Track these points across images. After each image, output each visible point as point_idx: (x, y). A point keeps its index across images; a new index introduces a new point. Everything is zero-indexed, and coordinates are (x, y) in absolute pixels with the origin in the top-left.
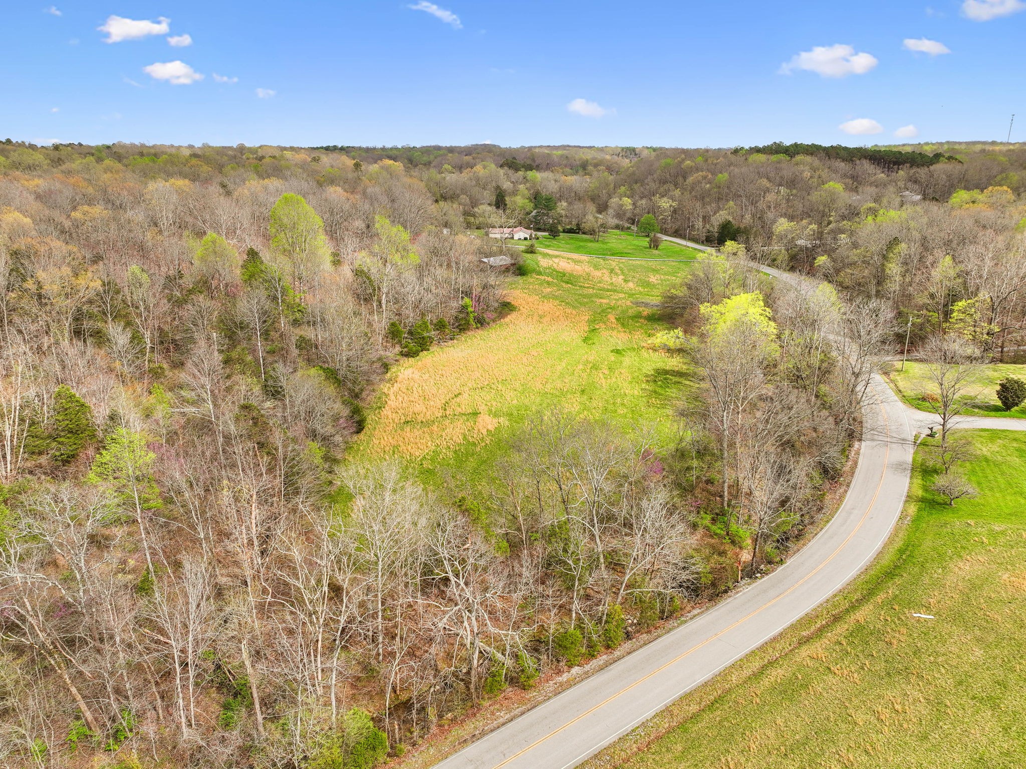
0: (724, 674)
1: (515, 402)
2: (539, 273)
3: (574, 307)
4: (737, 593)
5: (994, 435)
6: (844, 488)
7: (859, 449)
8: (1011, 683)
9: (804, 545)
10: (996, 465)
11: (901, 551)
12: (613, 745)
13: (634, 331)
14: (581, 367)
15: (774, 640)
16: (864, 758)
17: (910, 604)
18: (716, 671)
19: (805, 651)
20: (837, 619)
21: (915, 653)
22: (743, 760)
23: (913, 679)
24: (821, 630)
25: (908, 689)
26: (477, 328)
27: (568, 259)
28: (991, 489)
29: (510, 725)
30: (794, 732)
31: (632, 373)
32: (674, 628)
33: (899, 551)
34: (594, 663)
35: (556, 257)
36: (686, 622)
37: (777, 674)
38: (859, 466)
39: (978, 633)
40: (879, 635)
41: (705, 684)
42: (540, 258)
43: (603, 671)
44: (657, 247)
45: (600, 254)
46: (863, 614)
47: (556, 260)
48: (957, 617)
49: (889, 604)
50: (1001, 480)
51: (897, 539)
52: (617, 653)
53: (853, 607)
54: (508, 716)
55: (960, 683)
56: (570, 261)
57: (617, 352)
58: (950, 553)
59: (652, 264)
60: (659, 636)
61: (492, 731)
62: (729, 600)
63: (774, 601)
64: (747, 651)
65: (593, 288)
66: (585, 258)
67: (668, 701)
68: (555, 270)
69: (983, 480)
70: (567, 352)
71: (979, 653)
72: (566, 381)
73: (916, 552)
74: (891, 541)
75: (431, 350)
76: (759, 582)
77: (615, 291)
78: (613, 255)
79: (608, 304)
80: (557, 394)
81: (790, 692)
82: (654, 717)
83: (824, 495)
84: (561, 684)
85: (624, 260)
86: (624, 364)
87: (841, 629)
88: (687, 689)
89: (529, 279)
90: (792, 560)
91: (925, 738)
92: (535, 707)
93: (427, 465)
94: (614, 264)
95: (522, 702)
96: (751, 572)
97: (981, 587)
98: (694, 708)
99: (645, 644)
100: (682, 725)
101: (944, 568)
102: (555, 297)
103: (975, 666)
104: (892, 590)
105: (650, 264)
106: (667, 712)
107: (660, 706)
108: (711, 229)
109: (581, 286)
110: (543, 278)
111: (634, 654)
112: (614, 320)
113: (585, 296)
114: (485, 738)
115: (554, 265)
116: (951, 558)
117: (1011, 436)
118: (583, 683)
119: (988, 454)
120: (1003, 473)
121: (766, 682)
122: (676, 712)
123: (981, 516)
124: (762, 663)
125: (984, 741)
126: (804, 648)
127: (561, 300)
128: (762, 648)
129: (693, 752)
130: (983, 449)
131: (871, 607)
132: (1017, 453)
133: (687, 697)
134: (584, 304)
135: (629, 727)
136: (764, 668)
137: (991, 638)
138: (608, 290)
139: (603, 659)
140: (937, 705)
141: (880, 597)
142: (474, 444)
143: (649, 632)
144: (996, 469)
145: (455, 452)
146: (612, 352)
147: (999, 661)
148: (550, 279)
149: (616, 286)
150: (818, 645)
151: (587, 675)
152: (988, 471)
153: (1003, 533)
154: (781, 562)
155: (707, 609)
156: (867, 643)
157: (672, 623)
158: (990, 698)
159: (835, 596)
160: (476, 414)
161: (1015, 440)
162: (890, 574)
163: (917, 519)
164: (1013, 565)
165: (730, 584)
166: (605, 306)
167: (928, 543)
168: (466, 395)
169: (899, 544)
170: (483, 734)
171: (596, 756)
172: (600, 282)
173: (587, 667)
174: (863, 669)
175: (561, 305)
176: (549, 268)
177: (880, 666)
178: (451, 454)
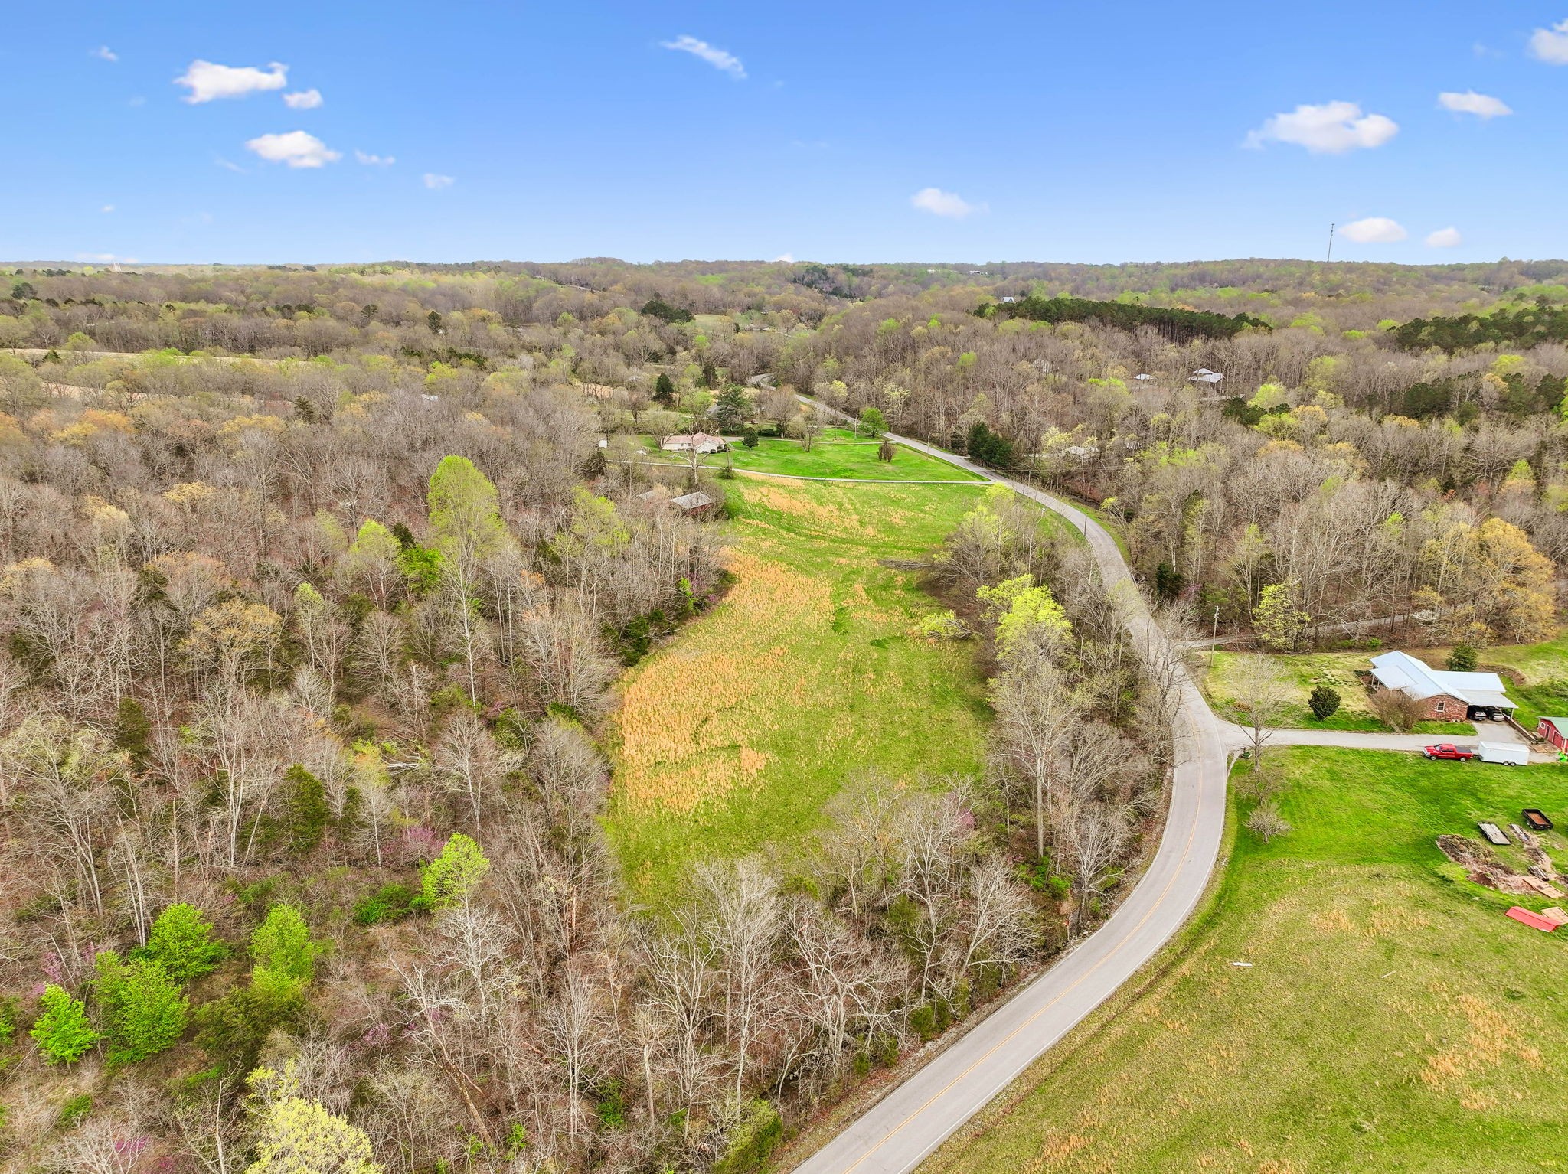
0: (1069, 1037)
1: (776, 727)
2: (748, 515)
3: (809, 573)
4: (1069, 953)
5: (1306, 752)
6: (1160, 826)
7: (1172, 778)
8: (1318, 1022)
9: (1127, 896)
10: (1308, 791)
11: (1220, 897)
12: (982, 1111)
13: (891, 609)
14: (840, 670)
15: (1109, 999)
16: (1198, 1101)
17: (1231, 953)
18: (1061, 1034)
19: (1139, 1008)
20: (1163, 973)
21: (1236, 1002)
22: (1097, 1113)
23: (1235, 1026)
24: (1152, 985)
25: (1232, 1036)
26: (698, 615)
27: (779, 487)
28: (1303, 820)
29: (884, 1101)
30: (1137, 1084)
31: (902, 677)
32: (1014, 995)
33: (1218, 896)
34: (946, 1037)
35: (763, 483)
36: (1024, 988)
37: (1116, 1032)
38: (1173, 800)
39: (1290, 977)
40: (1202, 985)
41: (1053, 1048)
42: (741, 486)
43: (957, 1044)
44: (890, 459)
45: (816, 474)
46: (1187, 967)
47: (764, 491)
48: (1271, 964)
49: (1210, 954)
50: (1313, 810)
51: (1215, 884)
52: (965, 1025)
53: (1180, 958)
54: (880, 1094)
55: (1275, 1026)
56: (782, 491)
57: (878, 643)
58: (1264, 896)
59: (889, 489)
60: (1002, 1005)
61: (869, 1109)
62: (1062, 961)
63: (1104, 960)
64: (1086, 1012)
65: (823, 538)
66: (798, 483)
67: (1023, 1066)
68: (766, 509)
69: (1295, 810)
70: (818, 647)
71: (1290, 996)
72: (829, 692)
73: (1234, 897)
74: (1210, 886)
75: (651, 654)
76: (1088, 940)
77: (851, 542)
78: (834, 473)
79: (849, 565)
80: (824, 713)
81: (1129, 1048)
82: (1013, 1082)
83: (1141, 836)
84: (921, 1060)
85: (851, 483)
86: (891, 662)
87: (1169, 983)
88: (1037, 1054)
89: (740, 525)
90: (1117, 913)
91: (1246, 1077)
92: (902, 1083)
93: (704, 822)
94: (840, 492)
95: (888, 1080)
96: (1079, 930)
97: (1293, 931)
98: (1047, 1071)
99: (990, 1014)
100: (1037, 1087)
101: (1260, 913)
102: (780, 557)
103: (1287, 1009)
104: (1212, 939)
105: (887, 490)
106: (1023, 1076)
107: (1017, 1072)
108: (959, 432)
109: (807, 536)
110: (755, 522)
111: (982, 1024)
112: (864, 594)
113: (816, 553)
114: (865, 1116)
115: (764, 499)
116: (1266, 901)
117: (1323, 754)
118: (941, 1056)
119: (1300, 777)
120: (1314, 801)
121: (1107, 1041)
122: (1031, 1076)
123: (1294, 853)
124: (1101, 1023)
125: (1294, 1075)
126: (1138, 1004)
127: (789, 561)
128: (1099, 1008)
129: (1053, 1110)
130: (1298, 772)
131: (1195, 959)
132: (1328, 776)
133: (1039, 1060)
134: (819, 567)
135: (993, 1094)
136: (1103, 1027)
137: (1301, 980)
138: (844, 541)
139: (952, 1032)
140: (1255, 1047)
141: (1203, 948)
142: (747, 790)
143: (991, 1000)
144: (1308, 797)
145: (729, 801)
146: (872, 643)
147: (1307, 1002)
148: (763, 525)
149: (852, 534)
150: (1149, 1001)
151: (942, 1049)
152: (1301, 799)
153: (1314, 870)
154: (1107, 917)
155: (1043, 972)
156: (1194, 995)
157: (1010, 991)
158: (1300, 1038)
159: (1161, 950)
160: (736, 747)
161: (1327, 758)
162: (1211, 921)
163: (1234, 860)
164: (1321, 905)
165: (1060, 945)
166: (847, 570)
167: (1244, 888)
168: (715, 722)
169: (1217, 890)
170: (862, 1112)
171: (969, 1121)
172: (830, 528)
173: (940, 1041)
174: (1191, 1020)
175: (790, 570)
176: (758, 505)
177: (1206, 1017)
178: (726, 806)
